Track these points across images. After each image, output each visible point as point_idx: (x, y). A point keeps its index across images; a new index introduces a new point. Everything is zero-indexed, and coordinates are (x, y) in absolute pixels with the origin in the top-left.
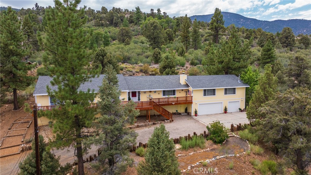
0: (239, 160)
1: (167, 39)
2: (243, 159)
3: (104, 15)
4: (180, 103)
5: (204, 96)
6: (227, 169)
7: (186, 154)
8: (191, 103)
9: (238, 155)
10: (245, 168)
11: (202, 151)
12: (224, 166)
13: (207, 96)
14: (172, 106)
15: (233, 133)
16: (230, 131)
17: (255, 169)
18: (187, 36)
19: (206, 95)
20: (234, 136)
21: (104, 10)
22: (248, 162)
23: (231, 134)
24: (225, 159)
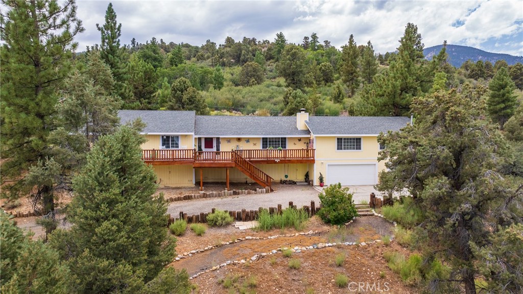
0: (362, 252)
1: (321, 79)
2: (371, 251)
3: (228, 49)
4: (290, 160)
5: (338, 149)
6: (331, 266)
7: (262, 237)
8: (313, 161)
9: (363, 244)
10: (369, 266)
11: (297, 234)
12: (326, 259)
13: (343, 151)
14: (274, 164)
15: (373, 210)
16: (369, 205)
17: (390, 269)
18: (353, 71)
19: (341, 149)
20: (373, 215)
21: (230, 42)
22: (380, 257)
23: (367, 211)
24: (334, 249)
